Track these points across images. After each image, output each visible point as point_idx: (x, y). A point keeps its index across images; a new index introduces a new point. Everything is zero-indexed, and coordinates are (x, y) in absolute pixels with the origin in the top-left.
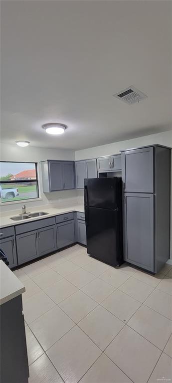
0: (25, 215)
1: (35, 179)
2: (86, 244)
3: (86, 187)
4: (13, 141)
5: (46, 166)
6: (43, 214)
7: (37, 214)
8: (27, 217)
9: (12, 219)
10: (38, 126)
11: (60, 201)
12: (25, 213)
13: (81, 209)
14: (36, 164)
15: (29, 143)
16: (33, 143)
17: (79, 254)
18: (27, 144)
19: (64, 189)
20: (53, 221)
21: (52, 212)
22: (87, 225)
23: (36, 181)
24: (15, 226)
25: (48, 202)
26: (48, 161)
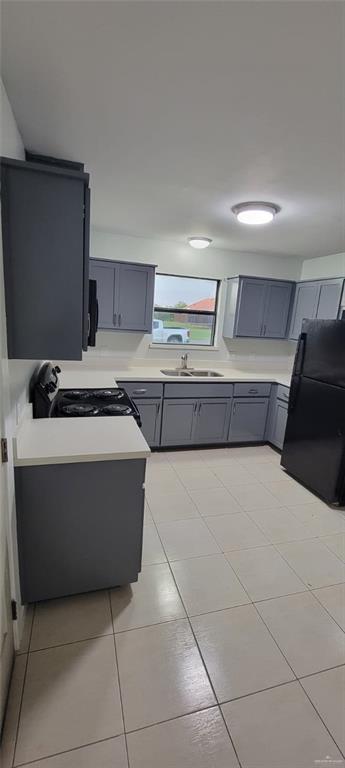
0: (185, 371)
1: (213, 310)
2: (281, 446)
3: (303, 336)
4: (184, 238)
5: (235, 287)
6: (215, 375)
7: (205, 374)
8: (187, 375)
9: (163, 372)
10: (224, 209)
11: (252, 358)
12: (185, 367)
13: (286, 380)
14: (219, 282)
15: (210, 241)
16: (218, 242)
17: (267, 462)
18: (207, 244)
19: (263, 334)
20: (228, 391)
21: (229, 374)
22: (291, 411)
23: (214, 314)
24: (164, 383)
25: (228, 355)
26: (241, 277)
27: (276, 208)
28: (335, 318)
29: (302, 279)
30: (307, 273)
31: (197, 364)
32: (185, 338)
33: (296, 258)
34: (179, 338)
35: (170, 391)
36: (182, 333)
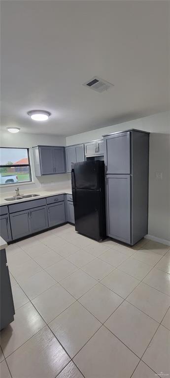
0: (19, 197)
1: (28, 164)
2: (74, 223)
3: (73, 170)
4: (5, 128)
5: (37, 151)
6: (36, 195)
7: (30, 196)
8: (20, 198)
9: (6, 200)
10: (23, 113)
11: (52, 184)
12: (19, 195)
13: (69, 191)
14: (28, 149)
15: (19, 129)
16: (23, 129)
17: (69, 231)
18: (17, 131)
19: (55, 172)
20: (44, 202)
21: (43, 194)
22: (75, 205)
23: (29, 165)
24: (8, 205)
25: (40, 185)
26: (39, 146)
27: (49, 114)
28: (84, 161)
29: (67, 145)
30: (69, 142)
31: (24, 192)
32: (15, 180)
33: (62, 136)
34: (12, 180)
35: (12, 209)
36: (14, 178)
